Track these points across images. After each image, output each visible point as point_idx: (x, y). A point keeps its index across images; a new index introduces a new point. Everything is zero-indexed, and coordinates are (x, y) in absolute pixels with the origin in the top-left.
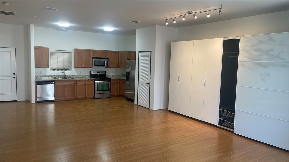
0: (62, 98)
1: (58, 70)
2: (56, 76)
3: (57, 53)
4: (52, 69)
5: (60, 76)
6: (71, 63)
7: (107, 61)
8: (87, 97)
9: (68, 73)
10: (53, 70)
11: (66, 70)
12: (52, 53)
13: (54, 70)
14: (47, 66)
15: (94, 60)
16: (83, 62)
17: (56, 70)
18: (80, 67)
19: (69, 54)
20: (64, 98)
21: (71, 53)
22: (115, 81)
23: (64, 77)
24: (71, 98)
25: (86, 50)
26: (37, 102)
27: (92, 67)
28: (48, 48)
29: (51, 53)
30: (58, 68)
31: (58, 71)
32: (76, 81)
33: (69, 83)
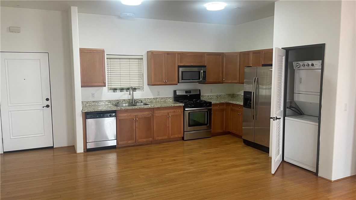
0: (129, 142)
1: (122, 90)
2: (117, 102)
3: (119, 60)
4: (110, 89)
5: (124, 100)
6: (143, 76)
7: (203, 71)
8: (172, 137)
9: (137, 95)
10: (113, 91)
11: (134, 89)
12: (111, 60)
13: (115, 91)
14: (103, 84)
15: (181, 69)
16: (164, 76)
17: (117, 91)
18: (158, 83)
19: (140, 61)
20: (133, 141)
21: (142, 59)
22: (217, 107)
23: (133, 102)
24: (145, 140)
25: (168, 53)
26: (87, 151)
27: (178, 84)
28: (103, 51)
29: (109, 60)
30: (122, 86)
31: (121, 92)
32: (153, 110)
33: (142, 113)
